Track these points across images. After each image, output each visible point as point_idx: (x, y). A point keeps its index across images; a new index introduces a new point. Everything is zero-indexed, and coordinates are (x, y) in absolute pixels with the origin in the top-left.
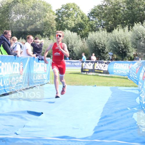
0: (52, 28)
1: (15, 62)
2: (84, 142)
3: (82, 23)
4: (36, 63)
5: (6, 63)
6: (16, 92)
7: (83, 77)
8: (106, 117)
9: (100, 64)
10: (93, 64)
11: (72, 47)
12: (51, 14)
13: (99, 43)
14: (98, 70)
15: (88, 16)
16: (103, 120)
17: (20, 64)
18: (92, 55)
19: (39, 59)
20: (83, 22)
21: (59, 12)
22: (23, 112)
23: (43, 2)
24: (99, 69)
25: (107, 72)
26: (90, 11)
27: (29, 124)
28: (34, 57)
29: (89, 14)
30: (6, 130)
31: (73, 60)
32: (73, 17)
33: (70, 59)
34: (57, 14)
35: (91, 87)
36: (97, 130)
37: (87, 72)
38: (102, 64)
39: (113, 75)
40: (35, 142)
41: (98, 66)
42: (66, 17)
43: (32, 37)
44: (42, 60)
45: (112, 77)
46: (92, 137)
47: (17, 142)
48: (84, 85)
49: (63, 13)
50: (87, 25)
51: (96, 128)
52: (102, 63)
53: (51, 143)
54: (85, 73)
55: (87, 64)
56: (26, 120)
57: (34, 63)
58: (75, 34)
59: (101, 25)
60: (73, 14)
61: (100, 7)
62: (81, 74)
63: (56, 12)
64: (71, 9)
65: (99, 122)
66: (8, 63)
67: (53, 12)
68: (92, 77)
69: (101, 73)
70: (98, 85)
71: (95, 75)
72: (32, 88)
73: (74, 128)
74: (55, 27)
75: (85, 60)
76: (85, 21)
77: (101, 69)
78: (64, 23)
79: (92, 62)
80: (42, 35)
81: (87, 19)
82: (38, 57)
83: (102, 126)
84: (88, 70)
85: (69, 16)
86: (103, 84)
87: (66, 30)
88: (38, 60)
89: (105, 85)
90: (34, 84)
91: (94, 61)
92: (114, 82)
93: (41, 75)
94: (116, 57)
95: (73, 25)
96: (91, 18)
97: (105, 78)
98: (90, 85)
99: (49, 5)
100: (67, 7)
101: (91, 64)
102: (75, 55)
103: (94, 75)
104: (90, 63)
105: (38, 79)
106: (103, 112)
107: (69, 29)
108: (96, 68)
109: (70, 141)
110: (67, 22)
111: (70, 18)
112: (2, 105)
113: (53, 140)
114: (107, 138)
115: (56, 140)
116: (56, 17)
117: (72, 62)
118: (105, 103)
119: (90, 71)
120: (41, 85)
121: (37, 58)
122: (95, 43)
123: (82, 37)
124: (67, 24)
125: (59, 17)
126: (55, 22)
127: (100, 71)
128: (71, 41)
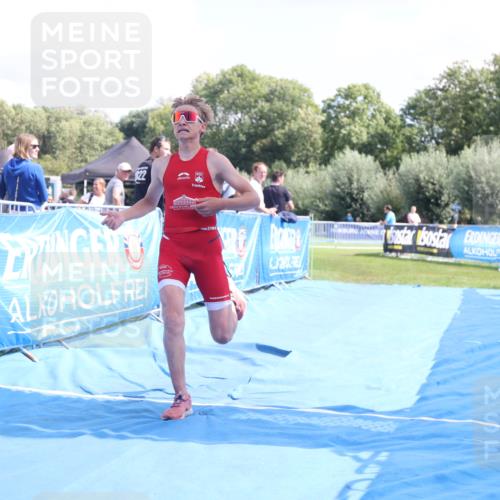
0: (312, 145)
1: (227, 226)
2: (396, 421)
3: (386, 133)
4: (276, 229)
7: (388, 262)
8: (446, 361)
9: (431, 232)
10: (414, 232)
11: (361, 190)
12: (310, 110)
13: (428, 182)
14: (425, 246)
15: (402, 116)
16: (440, 369)
17: (238, 231)
18: (410, 211)
19: (283, 221)
20: (389, 131)
21: (330, 106)
22: (248, 346)
23: (291, 82)
24: (428, 244)
25: (446, 253)
26: (406, 104)
27: (260, 374)
28: (271, 216)
29: (402, 110)
30: (208, 387)
31: (363, 221)
32: (365, 117)
33: (355, 220)
34: (324, 111)
35: (408, 290)
36: (427, 393)
37: (397, 251)
38: (436, 233)
39: (462, 261)
40: (276, 419)
41: (426, 238)
42: (348, 117)
43: (263, 168)
44: (291, 221)
45: (460, 265)
46: (413, 411)
47: (236, 416)
48: (389, 283)
49: (339, 107)
50: (397, 136)
51: (424, 387)
52: (434, 229)
53: (315, 421)
54: (394, 254)
55: (398, 232)
56: (254, 364)
57: (270, 229)
58: (370, 158)
59: (433, 138)
60: (363, 110)
61: (430, 93)
62: (383, 256)
63: (321, 106)
64: (360, 99)
65: (430, 375)
67: (316, 107)
68: (410, 263)
69: (432, 254)
70: (425, 285)
71: (418, 260)
72: (266, 288)
73: (369, 388)
74: (320, 143)
75: (394, 223)
76: (393, 127)
77: (433, 245)
78: (343, 131)
79: (411, 228)
80: (288, 162)
81: (399, 123)
83: (438, 383)
84: (400, 248)
85: (354, 114)
86: (437, 282)
87: (347, 150)
88: (279, 223)
89: (443, 285)
90: (271, 279)
91: (416, 224)
92: (466, 278)
93: (288, 258)
94: (468, 216)
95: (365, 138)
96: (408, 121)
97: (442, 266)
98: (405, 283)
99: (305, 90)
100: (349, 94)
101: (409, 231)
102: (368, 209)
103: (415, 260)
104: (405, 231)
105: (281, 268)
106: (439, 350)
107: (353, 147)
108: (419, 243)
109: (360, 417)
110: (351, 130)
111: (357, 119)
112: (197, 328)
113: (320, 416)
114: (450, 413)
115: (326, 415)
116: (323, 118)
117: (360, 228)
118: (445, 327)
119: (406, 249)
120: (287, 283)
121: (278, 217)
122: (417, 180)
123: (385, 166)
124: (349, 134)
125: (329, 118)
126: (320, 130)
127: (431, 250)
128: (360, 176)
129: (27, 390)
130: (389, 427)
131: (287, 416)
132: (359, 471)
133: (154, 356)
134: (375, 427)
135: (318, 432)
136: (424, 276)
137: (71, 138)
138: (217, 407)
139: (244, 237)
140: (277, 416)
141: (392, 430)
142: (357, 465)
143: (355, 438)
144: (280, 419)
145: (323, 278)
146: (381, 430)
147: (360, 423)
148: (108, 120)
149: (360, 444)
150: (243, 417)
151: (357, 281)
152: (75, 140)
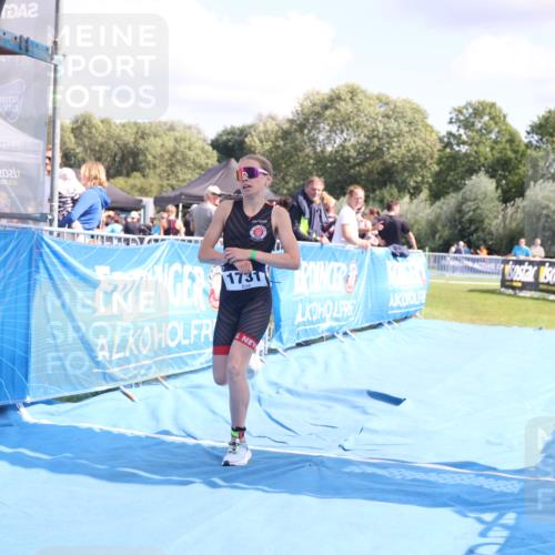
1: (336, 261)
2: (519, 480)
3: (510, 159)
5: (312, 264)
6: (333, 337)
7: (507, 301)
10: (536, 268)
14: (548, 284)
19: (395, 255)
20: (510, 154)
22: (358, 393)
24: (552, 282)
27: (373, 424)
30: (318, 436)
35: (529, 331)
37: (513, 288)
40: (391, 473)
44: (403, 255)
47: (348, 469)
48: (508, 324)
50: (519, 161)
53: (433, 477)
54: (510, 291)
55: (517, 268)
56: (365, 412)
62: (500, 293)
66: (319, 263)
70: (547, 327)
71: (537, 299)
72: (373, 327)
73: (489, 443)
76: (516, 152)
79: (531, 263)
80: (402, 188)
82: (391, 247)
84: (520, 285)
91: (538, 259)
98: (526, 325)
101: (530, 267)
103: (535, 299)
104: (526, 266)
108: (542, 280)
109: (481, 475)
112: (303, 371)
113: (438, 472)
115: (444, 472)
119: (525, 286)
129: (129, 432)
130: (513, 487)
131: (403, 471)
132: (483, 534)
133: (259, 400)
134: (498, 486)
135: (438, 490)
136: (545, 317)
137: (162, 155)
138: (329, 458)
139: (356, 273)
140: (392, 470)
141: (516, 491)
142: (480, 527)
143: (476, 498)
144: (397, 474)
145: (434, 317)
146: (505, 490)
147: (482, 481)
148: (201, 136)
149: (481, 504)
150: (357, 470)
151: (472, 322)
152: (167, 156)
